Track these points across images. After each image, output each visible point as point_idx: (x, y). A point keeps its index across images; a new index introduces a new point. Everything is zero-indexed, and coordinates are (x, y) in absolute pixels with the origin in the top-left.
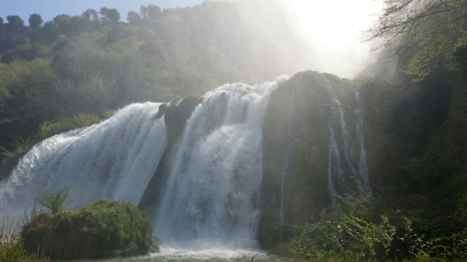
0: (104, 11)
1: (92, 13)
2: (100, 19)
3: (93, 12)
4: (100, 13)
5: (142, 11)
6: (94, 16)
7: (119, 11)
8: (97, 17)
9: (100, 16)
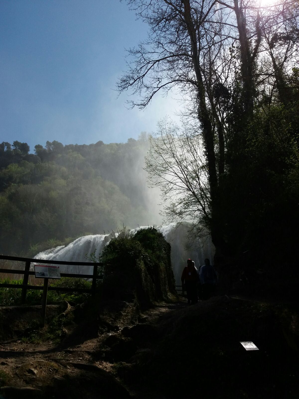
0: (16, 144)
1: (6, 146)
2: (12, 150)
3: (7, 144)
4: (12, 145)
5: (47, 145)
6: (7, 148)
7: (29, 145)
8: (10, 148)
9: (12, 148)
